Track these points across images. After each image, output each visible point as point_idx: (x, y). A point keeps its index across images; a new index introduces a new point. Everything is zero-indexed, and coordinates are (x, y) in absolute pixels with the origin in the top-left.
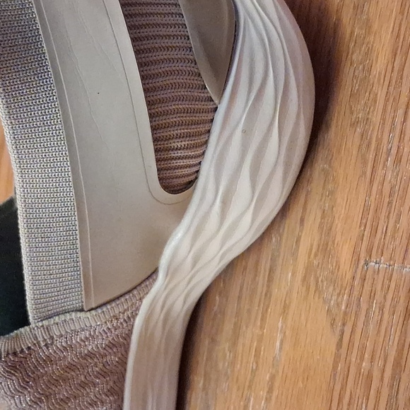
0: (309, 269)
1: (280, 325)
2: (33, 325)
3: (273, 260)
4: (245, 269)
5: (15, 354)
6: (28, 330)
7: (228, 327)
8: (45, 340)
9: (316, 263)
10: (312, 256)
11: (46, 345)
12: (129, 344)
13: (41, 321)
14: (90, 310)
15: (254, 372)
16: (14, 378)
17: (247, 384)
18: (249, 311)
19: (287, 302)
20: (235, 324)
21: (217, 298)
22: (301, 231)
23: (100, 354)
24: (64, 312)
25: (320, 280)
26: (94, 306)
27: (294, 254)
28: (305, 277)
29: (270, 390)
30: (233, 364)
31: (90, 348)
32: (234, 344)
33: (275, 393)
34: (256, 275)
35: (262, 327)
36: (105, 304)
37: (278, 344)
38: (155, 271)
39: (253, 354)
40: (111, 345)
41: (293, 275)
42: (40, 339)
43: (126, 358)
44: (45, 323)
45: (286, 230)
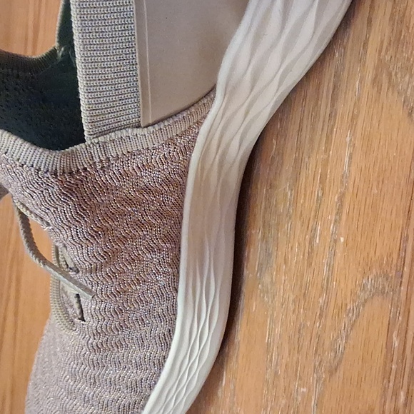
0: (380, 65)
1: (348, 139)
2: (88, 142)
3: (337, 76)
4: (305, 99)
5: (71, 173)
6: (84, 147)
7: (288, 167)
8: (101, 161)
9: (388, 58)
10: (383, 53)
13: (97, 137)
14: (147, 127)
15: (319, 200)
16: (70, 202)
17: (313, 214)
18: (312, 140)
19: (355, 113)
20: (296, 160)
21: (274, 141)
22: (369, 32)
23: (156, 191)
24: (121, 128)
25: (393, 73)
26: (151, 122)
27: (361, 61)
28: (375, 78)
29: (339, 212)
30: (295, 201)
31: (146, 180)
32: (296, 179)
33: (345, 211)
34: (318, 100)
35: (327, 150)
36: (162, 120)
37: (347, 159)
38: (213, 89)
39: (318, 181)
41: (360, 82)
42: (97, 160)
44: (101, 139)
45: (350, 40)
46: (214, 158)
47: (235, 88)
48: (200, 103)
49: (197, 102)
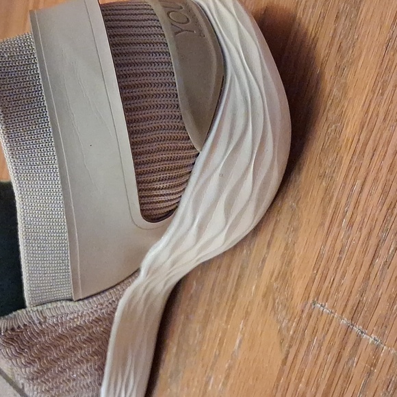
0: (269, 289)
1: (241, 326)
2: (28, 309)
3: (243, 268)
4: (219, 267)
5: (13, 329)
6: (25, 312)
7: (200, 311)
9: (275, 285)
10: (273, 279)
11: (40, 323)
12: (113, 318)
13: (37, 306)
14: (78, 301)
15: (216, 357)
16: (11, 347)
17: (210, 364)
18: (219, 304)
19: (249, 310)
20: (207, 311)
21: (195, 283)
22: (267, 253)
23: (87, 326)
25: (277, 302)
26: (81, 298)
27: (260, 270)
28: (266, 293)
29: (227, 377)
30: (201, 343)
31: (78, 323)
32: (204, 327)
33: (231, 381)
34: (227, 276)
35: (227, 322)
37: (238, 342)
38: (138, 271)
39: (218, 342)
40: (98, 320)
41: (256, 288)
42: (35, 319)
43: (110, 328)
44: (40, 308)
45: (256, 246)
46: (141, 296)
47: (156, 270)
48: (125, 282)
49: (123, 281)
